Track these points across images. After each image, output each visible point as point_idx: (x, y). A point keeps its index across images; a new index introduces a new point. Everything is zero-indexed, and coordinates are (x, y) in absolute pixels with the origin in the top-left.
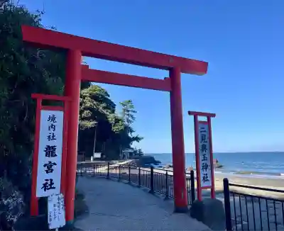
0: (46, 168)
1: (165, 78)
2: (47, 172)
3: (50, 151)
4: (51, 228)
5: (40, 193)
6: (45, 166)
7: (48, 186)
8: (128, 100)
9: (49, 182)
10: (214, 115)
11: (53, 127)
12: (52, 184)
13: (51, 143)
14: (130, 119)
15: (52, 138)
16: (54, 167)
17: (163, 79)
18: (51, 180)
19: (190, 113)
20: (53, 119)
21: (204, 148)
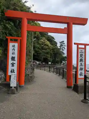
0: (11, 65)
1: (65, 28)
2: (12, 66)
3: (13, 59)
4: (11, 86)
6: (11, 64)
7: (12, 71)
11: (14, 49)
13: (13, 56)
14: (63, 49)
15: (13, 53)
18: (14, 69)
19: (75, 44)
20: (14, 46)
21: (81, 60)
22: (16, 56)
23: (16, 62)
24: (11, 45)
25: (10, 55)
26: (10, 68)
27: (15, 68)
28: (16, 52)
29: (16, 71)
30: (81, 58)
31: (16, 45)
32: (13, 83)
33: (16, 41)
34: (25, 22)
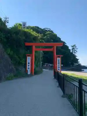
3: (29, 63)
5: (27, 69)
7: (29, 68)
8: (74, 45)
13: (29, 62)
14: (75, 52)
15: (29, 61)
20: (29, 58)
22: (30, 62)
23: (30, 64)
24: (28, 58)
25: (28, 62)
26: (28, 67)
27: (30, 67)
28: (30, 60)
29: (30, 68)
31: (30, 57)
32: (29, 73)
33: (30, 56)
34: (34, 47)
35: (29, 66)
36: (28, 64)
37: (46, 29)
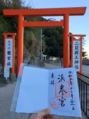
1: (61, 20)
3: (9, 53)
9: (9, 63)
10: (85, 36)
11: (9, 44)
12: (10, 64)
13: (9, 50)
15: (9, 48)
16: (10, 58)
17: (60, 21)
20: (9, 42)
24: (7, 40)
25: (7, 50)
26: (7, 61)
29: (11, 64)
30: (76, 50)
31: (11, 40)
35: (9, 58)
36: (7, 55)
37: (50, 20)
